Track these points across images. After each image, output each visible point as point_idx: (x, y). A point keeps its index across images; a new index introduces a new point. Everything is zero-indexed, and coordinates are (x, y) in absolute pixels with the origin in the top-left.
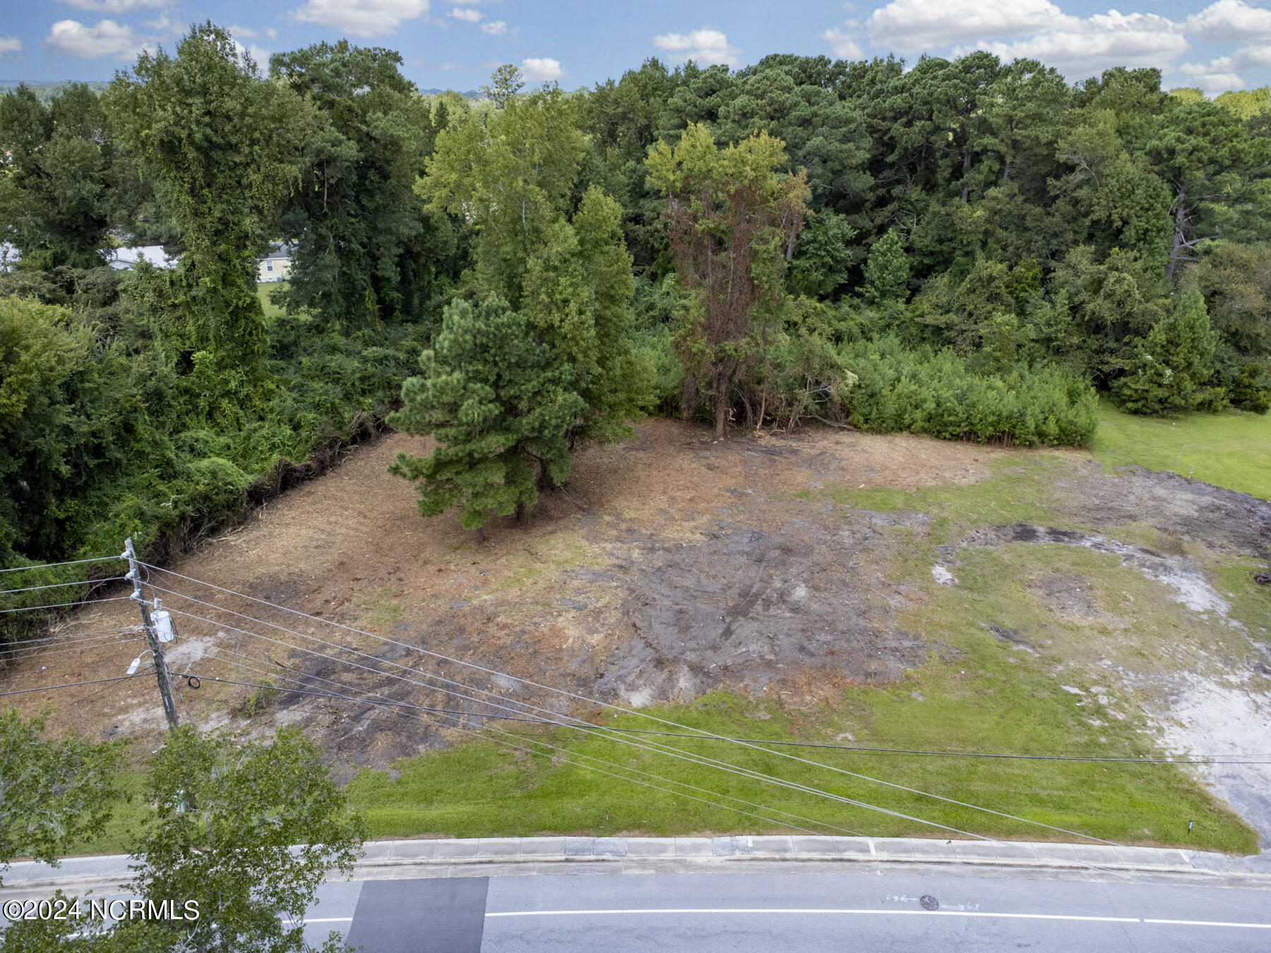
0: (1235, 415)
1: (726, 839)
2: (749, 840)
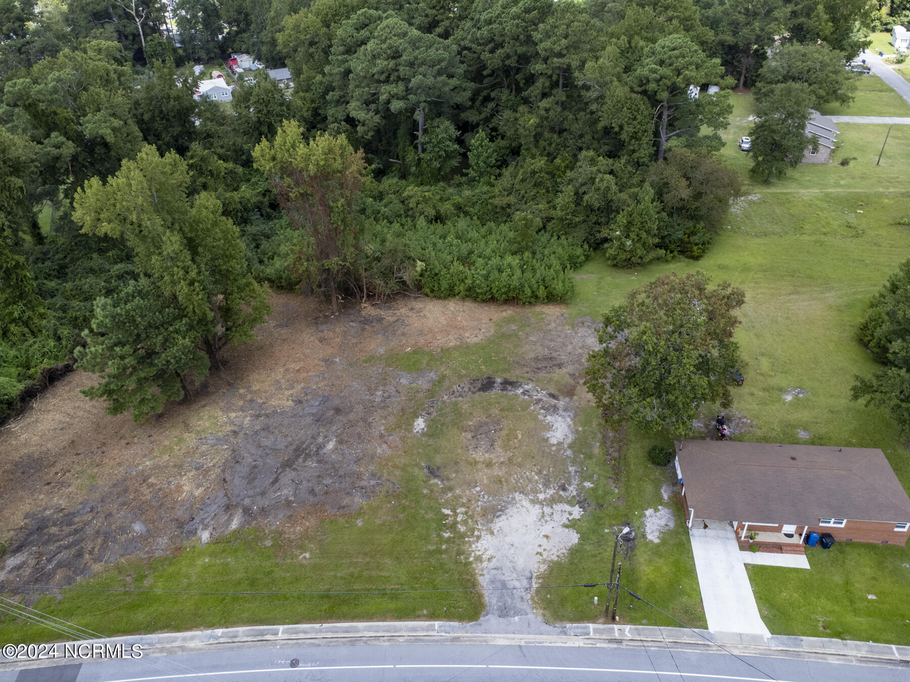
0: (680, 261)
1: (209, 632)
2: (219, 632)
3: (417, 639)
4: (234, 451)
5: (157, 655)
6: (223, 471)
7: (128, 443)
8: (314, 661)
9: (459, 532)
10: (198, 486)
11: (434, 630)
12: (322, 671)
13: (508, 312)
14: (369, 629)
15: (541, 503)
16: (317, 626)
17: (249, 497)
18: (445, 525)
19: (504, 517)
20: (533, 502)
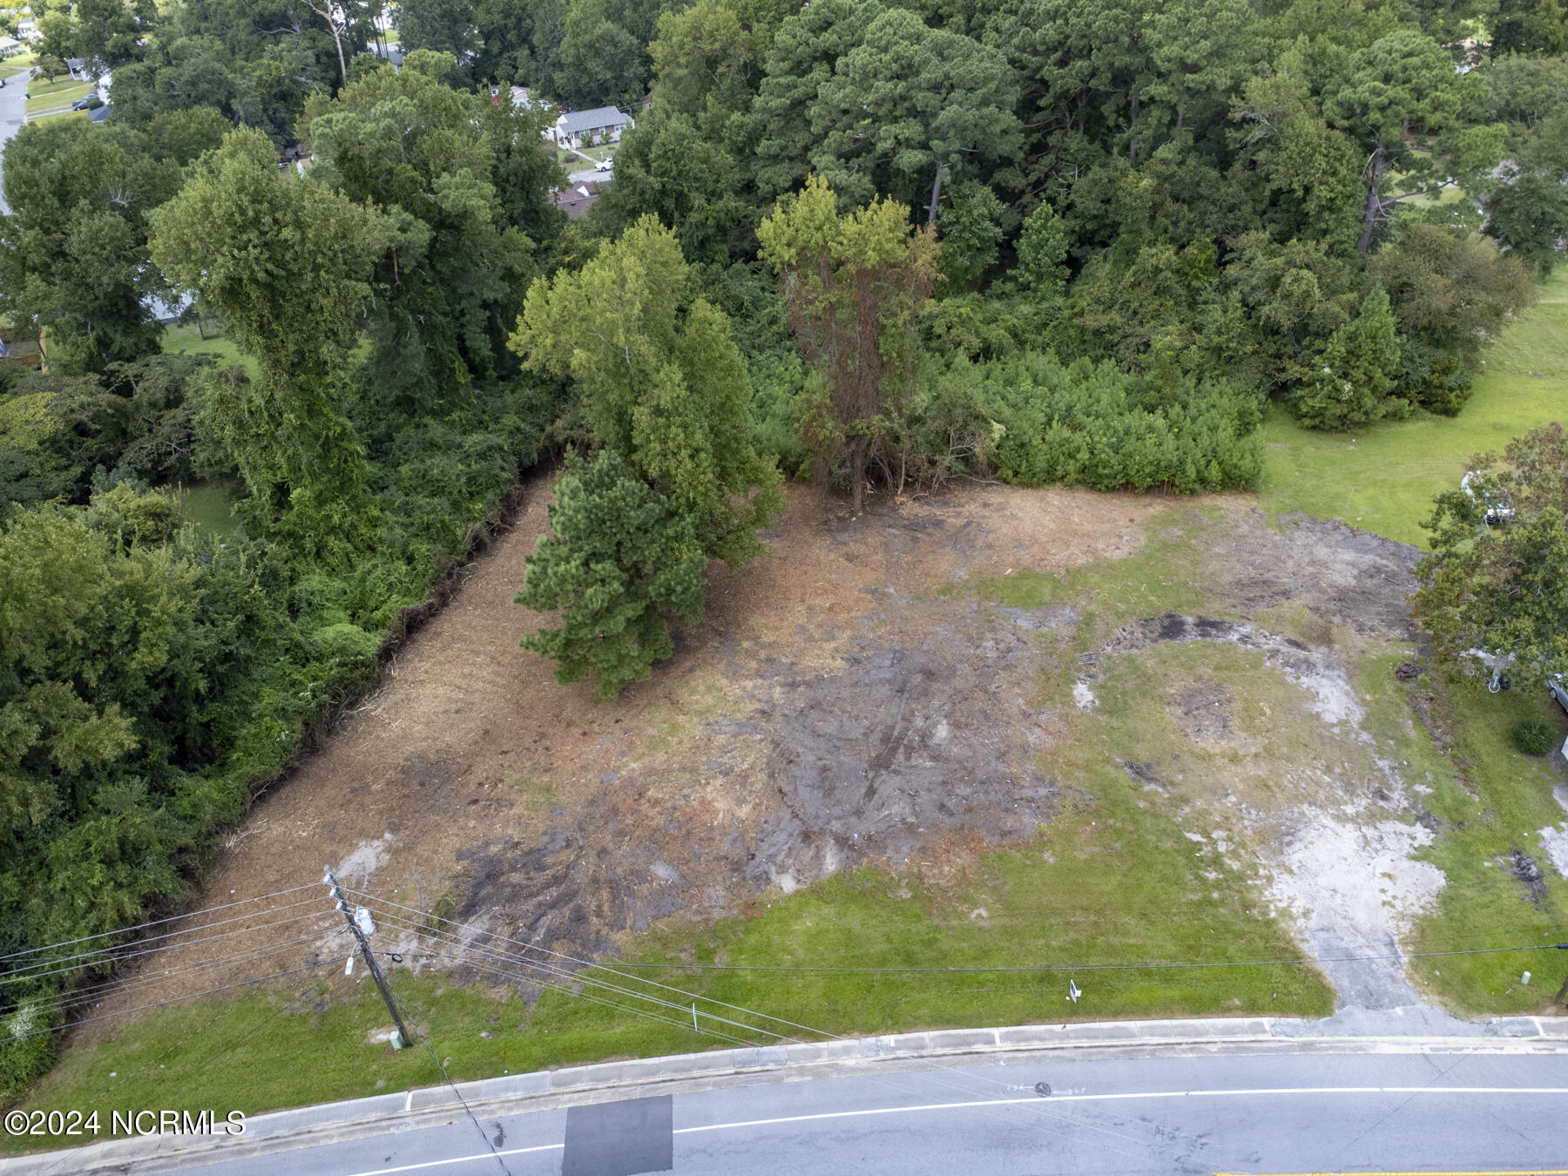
0: (1424, 419)
1: (871, 1040)
2: (890, 1039)
3: (1241, 1048)
4: (776, 744)
5: (797, 1079)
6: (771, 776)
7: (585, 734)
8: (1076, 1086)
9: (1231, 871)
10: (740, 802)
11: (1264, 1031)
12: (1097, 1103)
13: (1157, 508)
14: (1152, 1032)
15: (1353, 820)
16: (1058, 1028)
17: (838, 818)
18: (1201, 859)
19: (1298, 845)
20: (1342, 819)
